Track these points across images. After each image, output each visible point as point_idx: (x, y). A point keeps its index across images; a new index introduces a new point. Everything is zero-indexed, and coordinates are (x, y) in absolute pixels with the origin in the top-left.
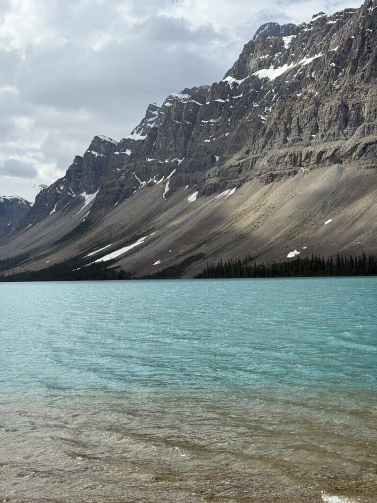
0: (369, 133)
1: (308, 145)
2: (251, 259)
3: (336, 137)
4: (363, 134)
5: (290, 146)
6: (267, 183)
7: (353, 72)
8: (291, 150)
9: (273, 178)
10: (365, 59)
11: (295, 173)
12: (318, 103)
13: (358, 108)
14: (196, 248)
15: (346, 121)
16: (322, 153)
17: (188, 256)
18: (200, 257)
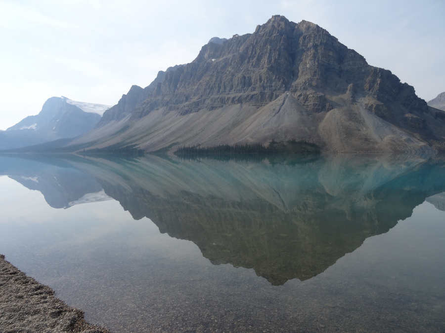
0: (254, 90)
1: (229, 94)
2: (199, 145)
3: (240, 91)
4: (252, 91)
5: (220, 94)
6: (210, 110)
7: (248, 62)
8: (221, 96)
9: (212, 108)
10: (253, 57)
11: (222, 106)
12: (233, 75)
13: (250, 78)
14: (176, 139)
15: (245, 84)
16: (234, 98)
17: (172, 143)
18: (177, 143)
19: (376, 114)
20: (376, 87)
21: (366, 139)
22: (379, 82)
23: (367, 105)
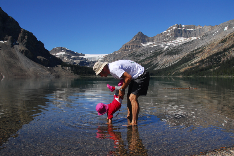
19: (26, 55)
20: (25, 40)
21: (21, 69)
23: (20, 50)
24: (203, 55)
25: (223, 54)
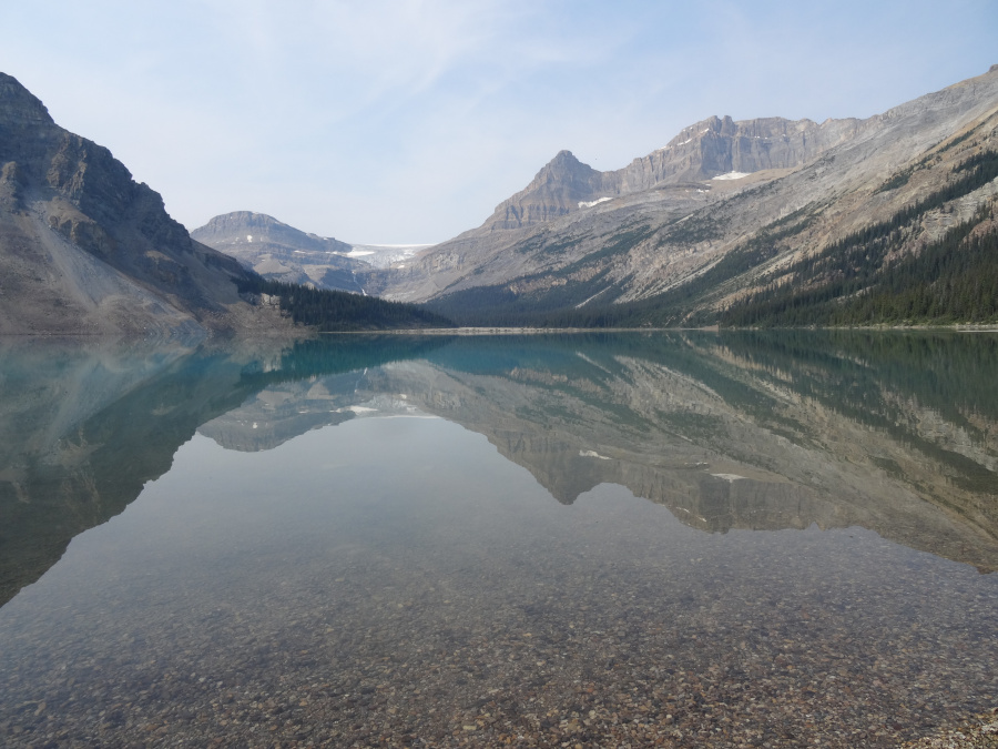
19: (80, 243)
20: (78, 180)
21: (58, 303)
22: (83, 171)
23: (55, 220)
24: (813, 241)
25: (892, 233)
